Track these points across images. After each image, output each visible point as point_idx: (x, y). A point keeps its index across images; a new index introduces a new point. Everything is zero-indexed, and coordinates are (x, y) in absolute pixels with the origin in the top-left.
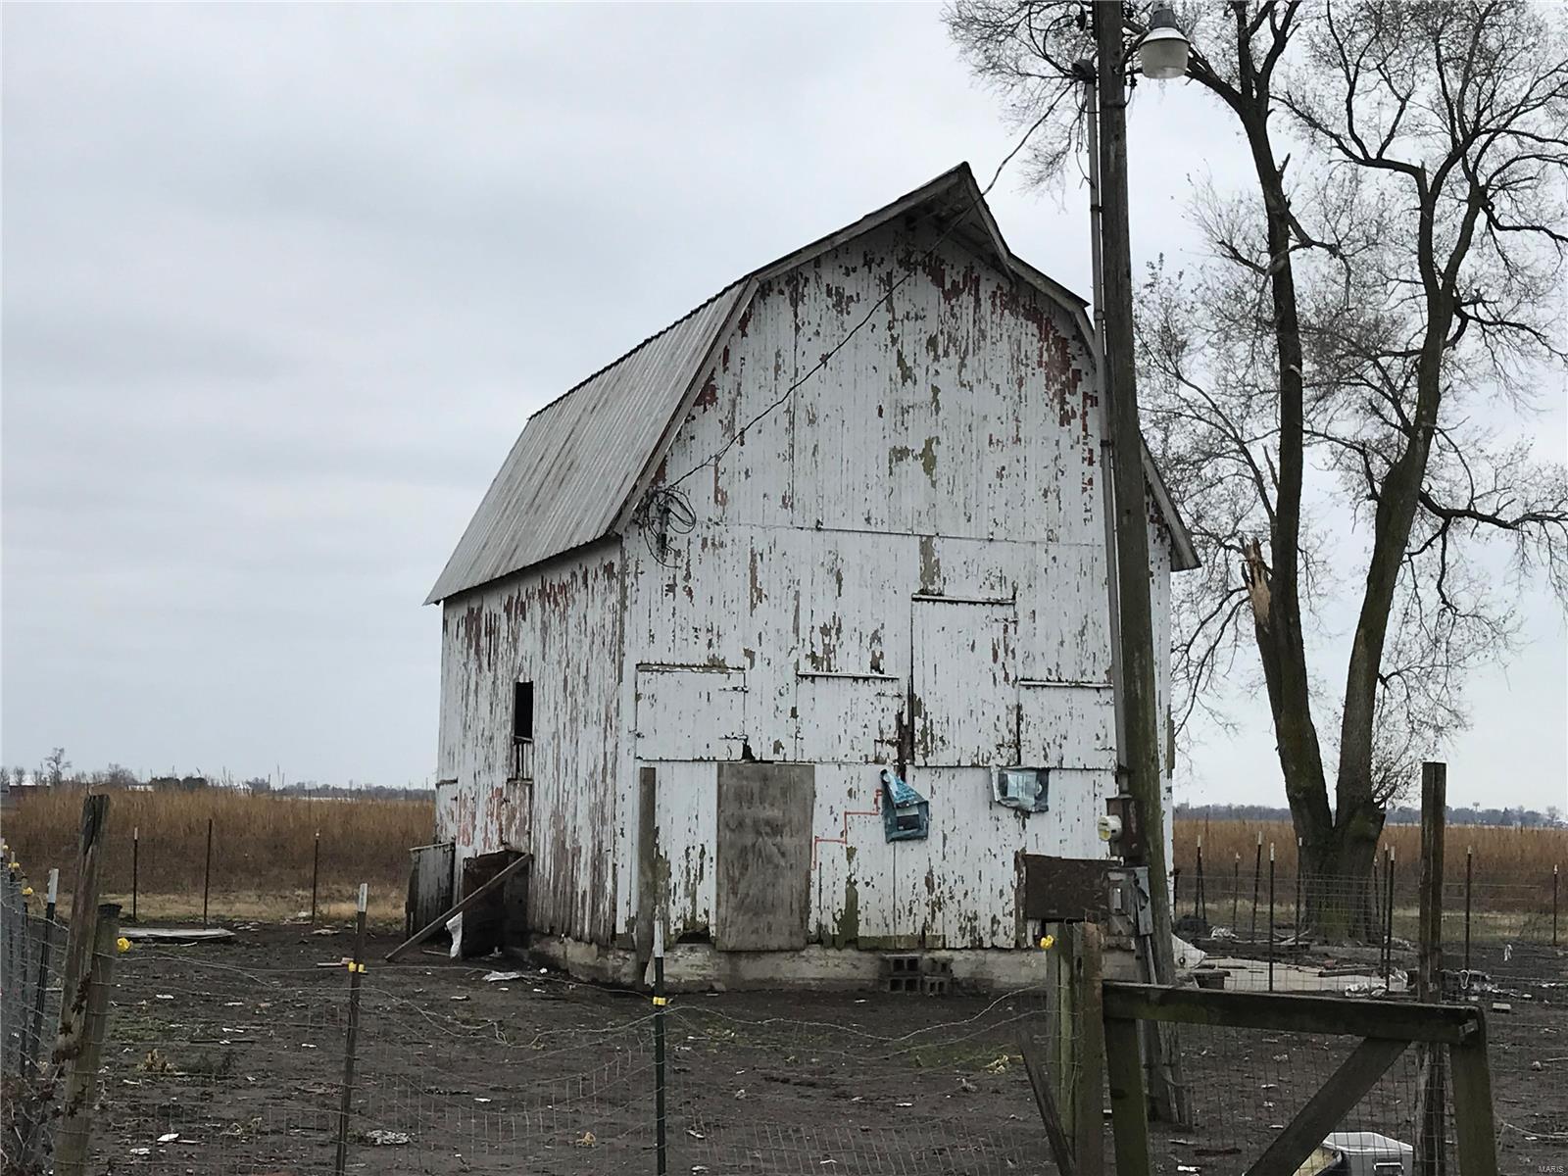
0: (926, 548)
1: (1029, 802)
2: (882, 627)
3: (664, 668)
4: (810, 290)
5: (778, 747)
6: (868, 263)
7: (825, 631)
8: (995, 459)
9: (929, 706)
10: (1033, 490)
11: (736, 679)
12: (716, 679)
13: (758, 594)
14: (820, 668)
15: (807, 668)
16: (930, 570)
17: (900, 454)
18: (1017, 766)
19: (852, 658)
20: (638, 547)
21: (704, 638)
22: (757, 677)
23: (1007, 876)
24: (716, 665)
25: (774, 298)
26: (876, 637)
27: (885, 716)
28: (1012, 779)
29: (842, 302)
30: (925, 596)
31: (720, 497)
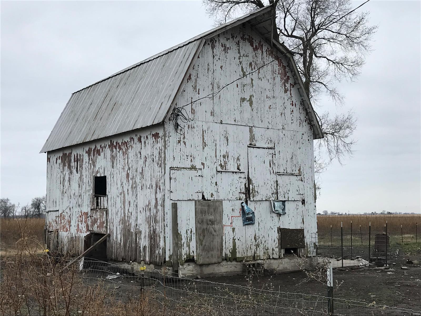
0: (251, 131)
1: (281, 211)
2: (240, 156)
3: (178, 169)
4: (217, 44)
5: (212, 195)
6: (233, 37)
7: (224, 157)
8: (268, 103)
9: (254, 181)
10: (278, 114)
11: (200, 173)
12: (193, 172)
13: (205, 145)
14: (223, 169)
15: (219, 169)
16: (252, 138)
17: (243, 100)
18: (277, 200)
19: (232, 166)
20: (170, 127)
21: (189, 160)
22: (206, 172)
23: (275, 235)
24: (193, 168)
25: (207, 46)
26: (238, 159)
27: (241, 184)
28: (276, 203)
29: (226, 49)
30: (251, 146)
31: (193, 111)
